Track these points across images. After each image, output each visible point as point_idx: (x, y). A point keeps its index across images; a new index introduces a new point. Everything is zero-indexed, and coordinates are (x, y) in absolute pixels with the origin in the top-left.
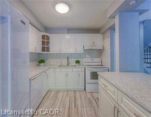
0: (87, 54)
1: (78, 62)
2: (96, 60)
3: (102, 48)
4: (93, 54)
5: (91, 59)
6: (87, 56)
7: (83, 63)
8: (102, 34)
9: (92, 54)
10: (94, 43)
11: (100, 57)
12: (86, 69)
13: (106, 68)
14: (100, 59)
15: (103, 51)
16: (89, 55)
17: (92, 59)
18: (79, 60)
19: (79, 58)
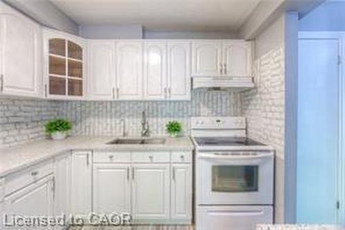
0: (201, 105)
1: (174, 128)
2: (230, 121)
3: (252, 85)
4: (221, 102)
5: (215, 119)
6: (204, 110)
7: (190, 130)
8: (248, 40)
9: (219, 104)
10: (224, 70)
11: (242, 114)
12: (198, 155)
13: (268, 151)
14: (241, 119)
15: (255, 94)
16: (208, 107)
17: (219, 118)
18: (179, 121)
19: (179, 117)
